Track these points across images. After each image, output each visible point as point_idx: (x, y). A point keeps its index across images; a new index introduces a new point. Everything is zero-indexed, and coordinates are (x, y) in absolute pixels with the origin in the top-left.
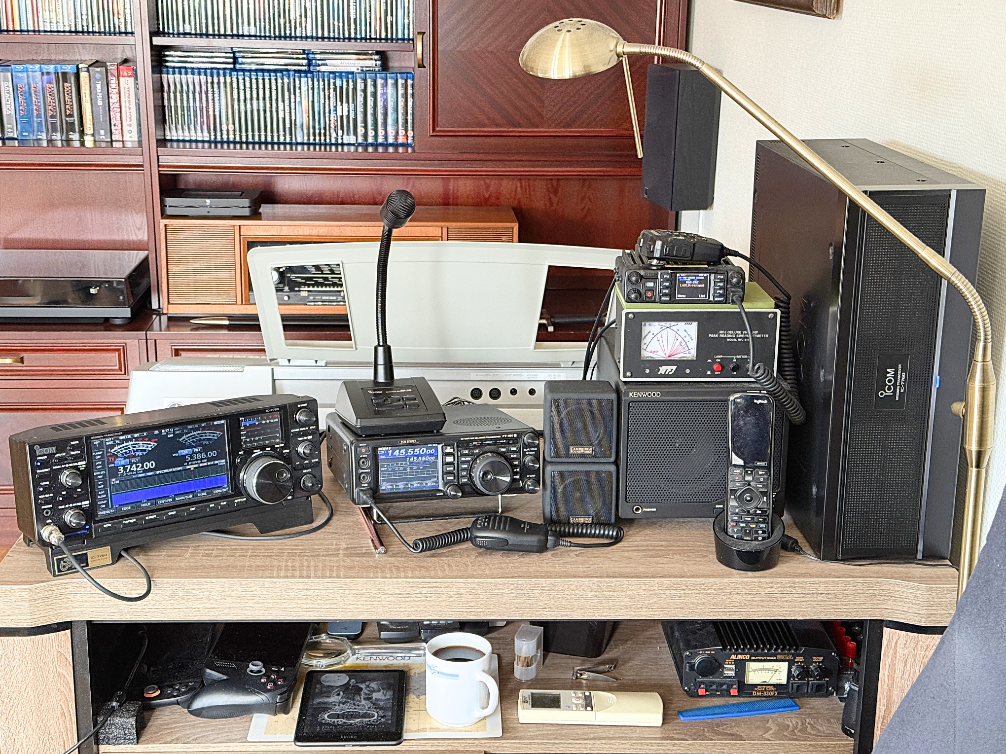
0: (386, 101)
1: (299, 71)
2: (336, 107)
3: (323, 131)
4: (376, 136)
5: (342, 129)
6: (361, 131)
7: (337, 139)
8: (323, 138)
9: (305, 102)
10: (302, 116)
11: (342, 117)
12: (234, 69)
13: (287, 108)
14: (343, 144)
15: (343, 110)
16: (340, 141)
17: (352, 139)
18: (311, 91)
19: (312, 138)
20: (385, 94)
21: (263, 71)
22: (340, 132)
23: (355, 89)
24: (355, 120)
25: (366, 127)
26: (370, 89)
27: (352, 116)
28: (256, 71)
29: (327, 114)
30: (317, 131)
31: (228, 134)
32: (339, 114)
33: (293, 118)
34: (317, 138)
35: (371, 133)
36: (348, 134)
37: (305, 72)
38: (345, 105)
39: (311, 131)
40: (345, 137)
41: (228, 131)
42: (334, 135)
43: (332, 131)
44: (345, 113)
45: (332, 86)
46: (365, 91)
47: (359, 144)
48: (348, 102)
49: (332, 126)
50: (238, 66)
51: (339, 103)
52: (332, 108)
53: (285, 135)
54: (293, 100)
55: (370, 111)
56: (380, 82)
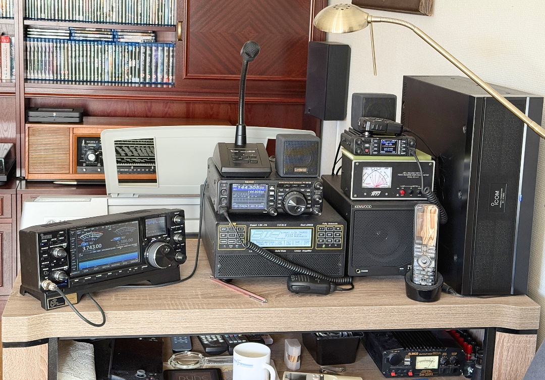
0: (157, 59)
1: (108, 42)
2: (128, 62)
3: (120, 75)
4: (151, 78)
5: (131, 74)
6: (142, 75)
7: (128, 80)
8: (120, 79)
9: (110, 59)
10: (109, 67)
11: (131, 67)
12: (70, 40)
13: (100, 62)
14: (131, 83)
15: (132, 63)
16: (130, 81)
17: (137, 80)
18: (114, 53)
19: (114, 79)
20: (156, 55)
21: (86, 41)
22: (130, 76)
23: (139, 52)
24: (139, 69)
25: (145, 73)
26: (148, 52)
27: (137, 67)
28: (83, 41)
29: (123, 65)
30: (117, 75)
31: (64, 76)
32: (130, 66)
33: (103, 68)
34: (117, 79)
35: (148, 77)
36: (135, 77)
37: (111, 42)
38: (134, 61)
39: (114, 75)
40: (133, 78)
41: (64, 74)
42: (126, 77)
43: (126, 75)
44: (134, 65)
45: (126, 50)
46: (145, 53)
47: (141, 83)
48: (135, 59)
49: (126, 72)
50: (72, 38)
51: (130, 60)
52: (126, 62)
53: (98, 77)
54: (103, 57)
55: (148, 64)
56: (154, 48)
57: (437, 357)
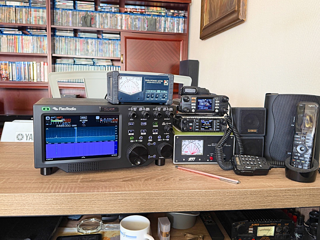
1: (91, 65)
12: (74, 64)
28: (80, 64)
57: (274, 227)
